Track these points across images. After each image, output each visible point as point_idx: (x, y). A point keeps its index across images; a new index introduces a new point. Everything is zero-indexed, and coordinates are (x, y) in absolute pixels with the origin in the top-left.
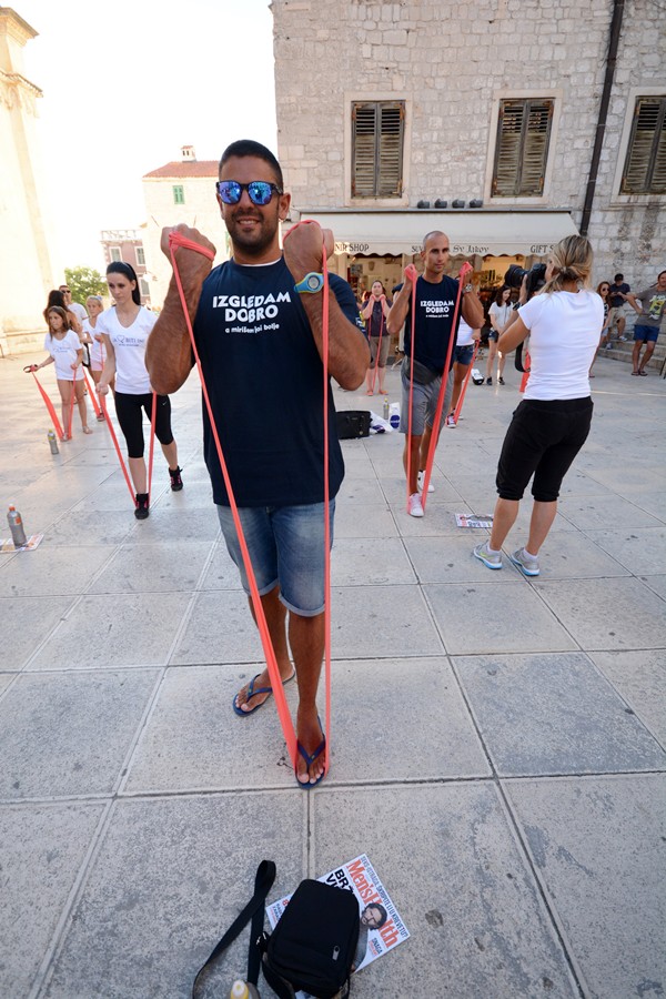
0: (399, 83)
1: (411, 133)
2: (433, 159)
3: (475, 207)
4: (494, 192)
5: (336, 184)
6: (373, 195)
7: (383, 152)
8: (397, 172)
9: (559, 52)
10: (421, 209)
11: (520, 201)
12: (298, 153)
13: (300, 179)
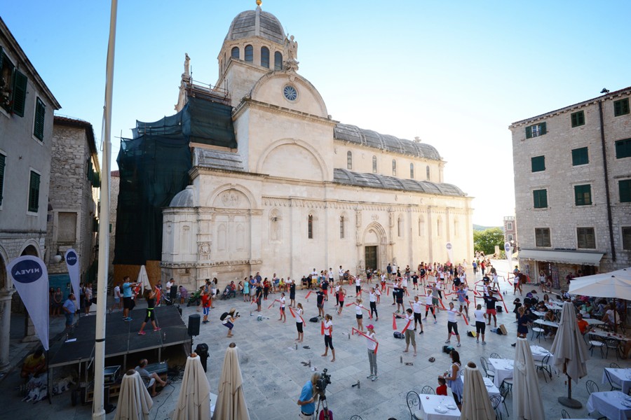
0: (547, 224)
1: (551, 234)
2: (559, 239)
3: (574, 250)
4: (579, 247)
5: (532, 243)
6: (542, 246)
7: (544, 237)
8: (549, 241)
9: (594, 218)
10: (557, 250)
11: (588, 249)
12: (522, 237)
13: (523, 242)
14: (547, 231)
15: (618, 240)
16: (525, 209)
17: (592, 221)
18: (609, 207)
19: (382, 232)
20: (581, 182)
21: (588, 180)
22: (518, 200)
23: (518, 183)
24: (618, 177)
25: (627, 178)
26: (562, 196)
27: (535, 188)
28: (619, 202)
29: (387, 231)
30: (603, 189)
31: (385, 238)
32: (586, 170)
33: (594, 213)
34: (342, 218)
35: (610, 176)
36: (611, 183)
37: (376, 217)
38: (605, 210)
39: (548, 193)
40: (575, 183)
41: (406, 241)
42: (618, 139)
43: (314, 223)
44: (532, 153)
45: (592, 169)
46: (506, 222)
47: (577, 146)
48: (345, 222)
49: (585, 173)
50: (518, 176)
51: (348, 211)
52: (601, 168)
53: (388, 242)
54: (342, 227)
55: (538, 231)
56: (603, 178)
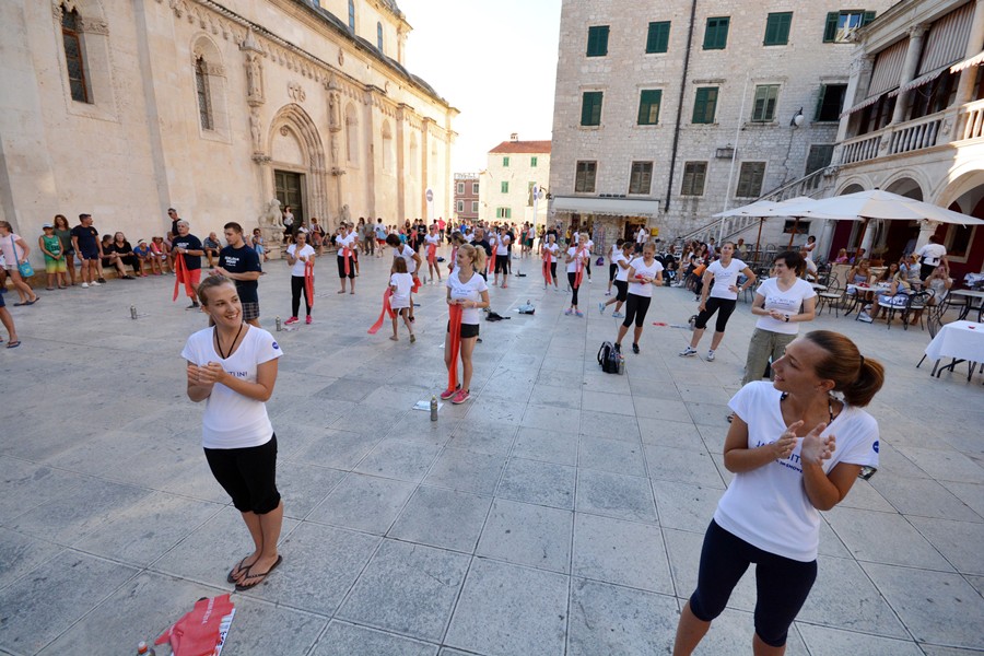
0: (595, 155)
1: (599, 171)
2: (607, 179)
3: (623, 197)
4: (630, 192)
5: (570, 186)
6: (583, 190)
7: (587, 177)
8: (593, 182)
9: (655, 147)
10: (602, 196)
11: (641, 195)
12: (557, 176)
13: (557, 185)
14: (592, 166)
15: (678, 180)
16: (567, 126)
17: (653, 151)
18: (677, 129)
19: (313, 139)
20: (652, 85)
21: (660, 81)
22: (559, 107)
23: (563, 74)
24: (698, 82)
25: (707, 85)
26: (621, 107)
27: (587, 87)
28: (690, 123)
29: (325, 137)
30: (676, 101)
31: (322, 156)
32: (661, 64)
33: (658, 138)
34: (200, 61)
35: (689, 79)
36: (687, 90)
37: (298, 92)
38: (672, 135)
39: (604, 99)
40: (644, 85)
41: (362, 173)
42: (712, 15)
43: (90, 43)
44: (592, 17)
45: (669, 62)
46: (457, 181)
47: (657, 19)
48: (212, 80)
49: (659, 69)
50: (565, 61)
51: (218, 41)
52: (681, 63)
53: (328, 166)
54: (203, 94)
55: (581, 166)
56: (680, 81)
